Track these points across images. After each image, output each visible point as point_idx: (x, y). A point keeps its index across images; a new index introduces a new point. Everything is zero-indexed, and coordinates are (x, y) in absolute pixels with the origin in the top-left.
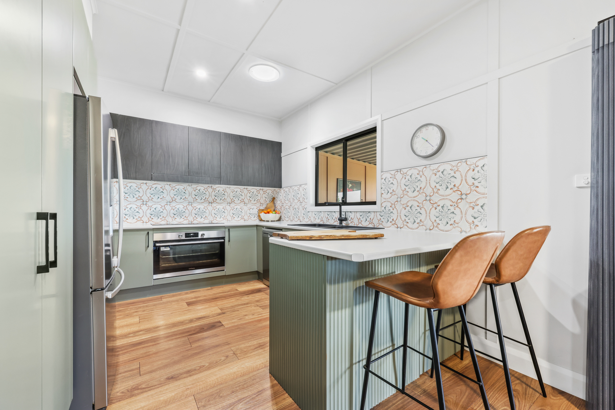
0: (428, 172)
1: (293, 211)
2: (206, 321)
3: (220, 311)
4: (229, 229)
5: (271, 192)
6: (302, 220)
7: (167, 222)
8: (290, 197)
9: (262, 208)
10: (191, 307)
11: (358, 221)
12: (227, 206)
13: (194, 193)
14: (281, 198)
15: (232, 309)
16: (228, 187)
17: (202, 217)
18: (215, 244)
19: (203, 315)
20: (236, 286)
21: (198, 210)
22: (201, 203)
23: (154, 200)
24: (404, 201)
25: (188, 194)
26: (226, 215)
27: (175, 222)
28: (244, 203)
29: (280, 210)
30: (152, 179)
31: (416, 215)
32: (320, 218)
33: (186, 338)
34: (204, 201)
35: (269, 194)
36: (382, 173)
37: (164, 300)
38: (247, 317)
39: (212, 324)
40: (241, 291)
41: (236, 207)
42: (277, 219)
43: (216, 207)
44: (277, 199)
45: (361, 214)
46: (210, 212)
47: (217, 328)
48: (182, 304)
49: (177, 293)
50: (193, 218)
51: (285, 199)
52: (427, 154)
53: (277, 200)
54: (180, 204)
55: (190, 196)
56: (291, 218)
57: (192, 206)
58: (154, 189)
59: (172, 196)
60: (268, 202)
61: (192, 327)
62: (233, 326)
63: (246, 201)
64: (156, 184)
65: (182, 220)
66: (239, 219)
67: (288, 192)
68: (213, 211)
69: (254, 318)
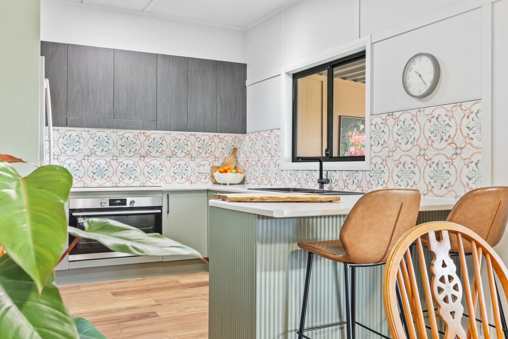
0: (422, 118)
1: (262, 169)
2: (137, 311)
3: (154, 303)
4: (168, 195)
5: (230, 139)
6: (273, 183)
7: (84, 184)
8: (257, 148)
9: (217, 164)
10: (117, 298)
11: (344, 183)
12: (166, 161)
13: (120, 142)
14: (246, 149)
15: (171, 301)
16: (167, 134)
17: (131, 178)
18: (149, 216)
19: (134, 306)
20: (177, 277)
21: (126, 168)
22: (130, 157)
23: (68, 153)
24: (396, 156)
25: (112, 145)
26: (164, 174)
27: (94, 184)
28: (191, 156)
29: (244, 167)
30: (66, 125)
31: (409, 175)
32: (297, 179)
33: (115, 325)
34: (133, 154)
35: (228, 142)
36: (372, 116)
37: (83, 289)
38: (188, 310)
39: (145, 314)
40: (183, 283)
41: (178, 163)
42: (239, 181)
43: (151, 163)
44: (240, 150)
45: (347, 174)
46: (142, 170)
47: (151, 318)
48: (106, 294)
49: (97, 283)
50: (119, 179)
51: (251, 151)
52: (421, 94)
53: (240, 152)
54: (102, 158)
55: (115, 147)
56: (259, 179)
57: (118, 161)
58: (67, 137)
59: (91, 147)
60: (226, 155)
61: (121, 316)
62: (170, 317)
63: (194, 153)
64: (70, 130)
65: (103, 181)
66: (183, 180)
67: (255, 140)
68: (147, 169)
69: (198, 311)
